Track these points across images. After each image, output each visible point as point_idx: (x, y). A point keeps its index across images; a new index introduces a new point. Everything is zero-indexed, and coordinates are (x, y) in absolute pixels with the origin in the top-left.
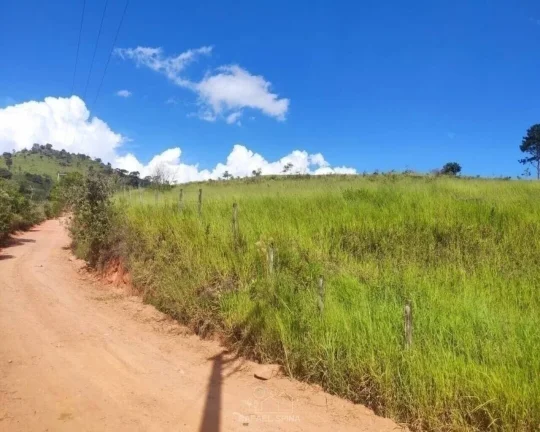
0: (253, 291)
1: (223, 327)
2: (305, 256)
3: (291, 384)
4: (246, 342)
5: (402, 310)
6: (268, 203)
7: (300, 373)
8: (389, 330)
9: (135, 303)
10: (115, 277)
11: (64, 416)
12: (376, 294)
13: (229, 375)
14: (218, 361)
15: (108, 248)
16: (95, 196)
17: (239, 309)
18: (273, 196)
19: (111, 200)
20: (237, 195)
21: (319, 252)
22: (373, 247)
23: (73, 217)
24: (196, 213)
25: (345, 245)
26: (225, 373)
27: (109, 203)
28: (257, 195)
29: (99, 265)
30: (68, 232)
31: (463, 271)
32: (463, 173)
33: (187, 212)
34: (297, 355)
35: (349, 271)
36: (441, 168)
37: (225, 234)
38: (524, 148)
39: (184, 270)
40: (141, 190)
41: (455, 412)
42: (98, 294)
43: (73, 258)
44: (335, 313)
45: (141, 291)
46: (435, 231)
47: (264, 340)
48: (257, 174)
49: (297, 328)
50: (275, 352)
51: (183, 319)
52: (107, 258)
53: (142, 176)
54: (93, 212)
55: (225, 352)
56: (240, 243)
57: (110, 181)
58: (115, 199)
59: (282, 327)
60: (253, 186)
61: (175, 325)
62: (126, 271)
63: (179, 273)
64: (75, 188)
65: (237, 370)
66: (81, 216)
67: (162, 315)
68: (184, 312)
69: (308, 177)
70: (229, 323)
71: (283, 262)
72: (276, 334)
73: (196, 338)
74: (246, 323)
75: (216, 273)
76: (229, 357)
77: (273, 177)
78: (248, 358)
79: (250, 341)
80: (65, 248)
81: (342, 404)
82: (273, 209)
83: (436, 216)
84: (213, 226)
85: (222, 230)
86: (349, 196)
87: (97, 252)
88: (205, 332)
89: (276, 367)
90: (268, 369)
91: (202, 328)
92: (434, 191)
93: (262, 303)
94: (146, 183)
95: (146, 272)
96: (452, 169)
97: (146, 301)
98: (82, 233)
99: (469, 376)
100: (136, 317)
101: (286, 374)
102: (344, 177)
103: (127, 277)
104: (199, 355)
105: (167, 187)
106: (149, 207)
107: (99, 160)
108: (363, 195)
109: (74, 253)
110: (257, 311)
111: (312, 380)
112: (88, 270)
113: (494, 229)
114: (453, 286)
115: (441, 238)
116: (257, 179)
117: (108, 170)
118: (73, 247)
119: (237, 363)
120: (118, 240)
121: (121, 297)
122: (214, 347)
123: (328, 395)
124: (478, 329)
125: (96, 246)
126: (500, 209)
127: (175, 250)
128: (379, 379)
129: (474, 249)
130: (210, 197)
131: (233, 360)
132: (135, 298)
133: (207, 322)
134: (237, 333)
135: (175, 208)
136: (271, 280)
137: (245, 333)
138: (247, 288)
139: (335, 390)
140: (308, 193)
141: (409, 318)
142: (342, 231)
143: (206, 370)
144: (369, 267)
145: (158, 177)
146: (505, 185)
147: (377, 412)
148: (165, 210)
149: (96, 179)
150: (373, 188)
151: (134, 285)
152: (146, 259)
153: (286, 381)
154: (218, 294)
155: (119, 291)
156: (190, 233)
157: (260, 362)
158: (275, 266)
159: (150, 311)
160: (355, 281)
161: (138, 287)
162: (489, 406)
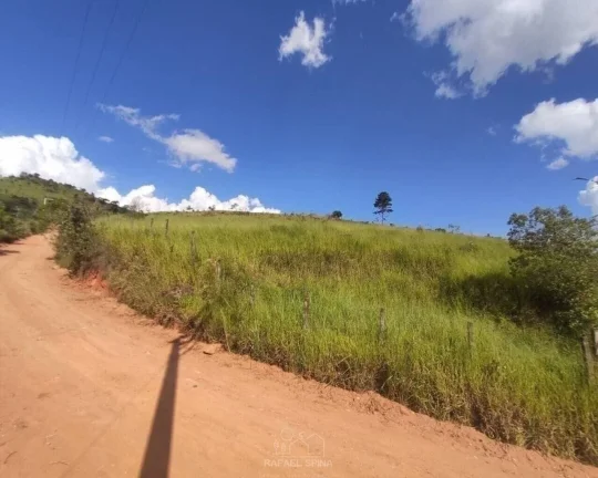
0: (205, 293)
1: (181, 319)
2: (241, 269)
3: (229, 356)
4: (198, 329)
5: (303, 304)
6: (219, 231)
7: (235, 348)
8: (294, 318)
9: (111, 303)
10: (94, 282)
11: (42, 396)
12: (288, 295)
13: (184, 353)
14: (176, 343)
15: (88, 260)
16: (78, 219)
17: (193, 307)
18: (221, 226)
19: (93, 223)
20: (196, 225)
21: (252, 266)
22: (287, 263)
23: (57, 234)
24: (163, 237)
25: (270, 262)
26: (181, 352)
27: (91, 225)
28: (211, 225)
29: (80, 273)
30: (52, 246)
31: (339, 279)
32: (343, 217)
33: (157, 235)
34: (234, 337)
35: (272, 279)
36: (331, 213)
37: (185, 252)
38: (376, 205)
39: (152, 278)
40: (119, 216)
41: (330, 365)
42: (80, 295)
43: (56, 267)
44: (261, 307)
45: (116, 293)
46: (325, 254)
47: (211, 327)
48: (212, 209)
49: (235, 319)
50: (219, 335)
51: (150, 314)
52: (88, 268)
53: (121, 205)
54: (77, 232)
55: (182, 337)
56: (197, 259)
57: (93, 208)
58: (97, 223)
59: (224, 318)
60: (209, 218)
61: (144, 318)
62: (104, 278)
63: (148, 280)
64: (60, 212)
65: (190, 349)
66: (65, 235)
67: (133, 312)
68: (151, 309)
69: (248, 213)
70: (186, 317)
71: (227, 273)
72: (220, 323)
73: (161, 327)
74: (198, 316)
75: (177, 281)
76: (185, 340)
77: (223, 212)
78: (199, 339)
79: (201, 328)
80: (49, 259)
81: (262, 366)
82: (222, 236)
83: (327, 244)
84: (176, 246)
85: (183, 249)
86: (274, 229)
87: (79, 262)
88: (169, 323)
89: (220, 345)
90: (213, 347)
91: (165, 320)
92: (326, 229)
93: (211, 302)
94: (124, 210)
95: (121, 279)
96: (337, 215)
97: (120, 301)
98: (66, 248)
99: (339, 343)
100: (111, 313)
101: (226, 350)
102: (272, 216)
103: (104, 283)
104: (162, 340)
105: (141, 215)
106: (126, 231)
107: (84, 190)
108: (283, 229)
109: (57, 263)
110: (207, 307)
111: (243, 353)
112: (70, 277)
113: (357, 253)
114: (333, 288)
115: (328, 258)
116: (211, 213)
117: (92, 199)
118: (57, 258)
119: (190, 345)
120: (98, 254)
121: (99, 298)
122: (174, 333)
123: (254, 362)
124: (345, 314)
125: (78, 258)
126: (361, 241)
127: (145, 262)
128: (286, 348)
129: (346, 265)
130: (175, 225)
131: (188, 342)
132: (111, 299)
133: (169, 316)
134: (191, 323)
135: (147, 232)
136: (218, 286)
137: (197, 323)
138: (201, 291)
139: (258, 358)
140: (247, 226)
141: (306, 309)
142: (269, 252)
143: (168, 350)
144: (284, 277)
145: (135, 206)
146: (364, 227)
147: (284, 370)
148: (138, 234)
149: (79, 206)
150: (289, 224)
151: (111, 289)
152: (121, 270)
153: (226, 354)
154: (178, 296)
155: (98, 294)
156: (159, 252)
157: (208, 342)
158: (221, 277)
159: (124, 308)
160: (275, 286)
161: (114, 291)
162: (348, 359)
